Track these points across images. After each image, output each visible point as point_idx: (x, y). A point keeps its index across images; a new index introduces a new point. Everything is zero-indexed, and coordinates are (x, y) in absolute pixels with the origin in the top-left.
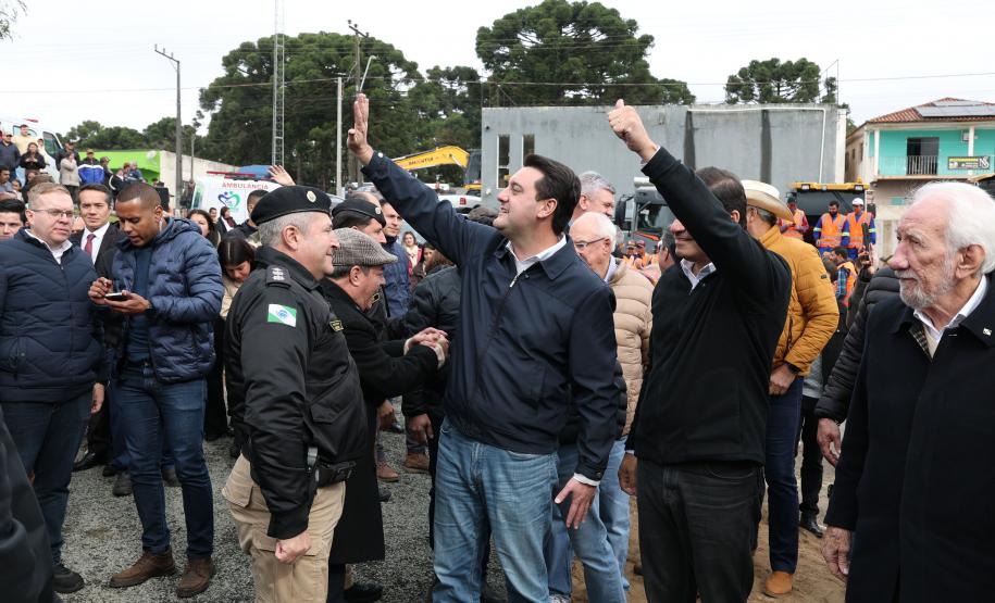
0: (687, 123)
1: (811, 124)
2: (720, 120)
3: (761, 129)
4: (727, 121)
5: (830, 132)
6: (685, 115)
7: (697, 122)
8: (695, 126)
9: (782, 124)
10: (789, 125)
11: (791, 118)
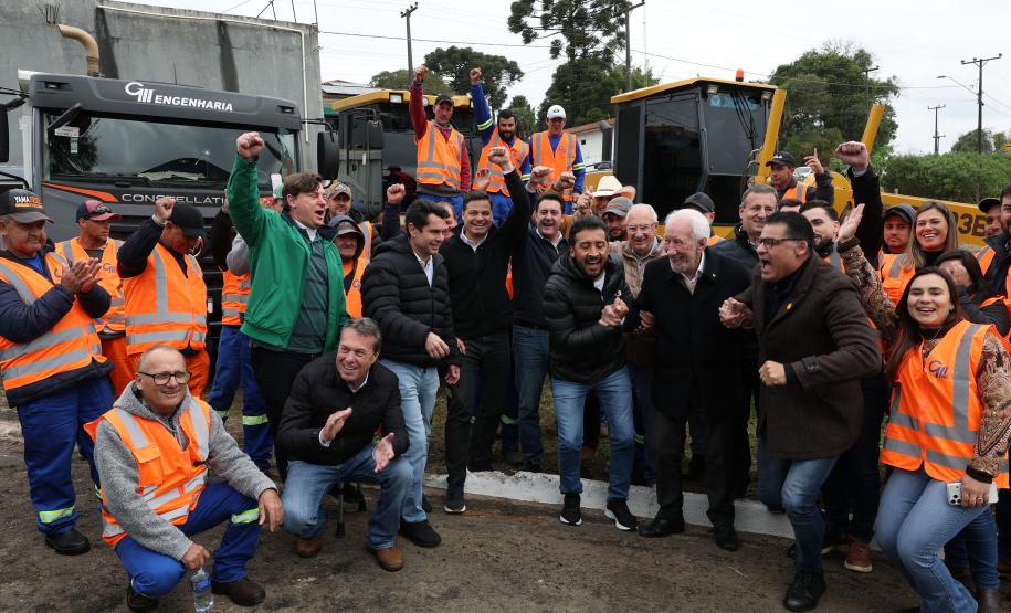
0: (97, 25)
1: (286, 50)
2: (155, 29)
3: (218, 49)
4: (165, 33)
5: (311, 64)
6: (92, 15)
7: (116, 28)
8: (112, 34)
9: (247, 46)
10: (257, 48)
11: (259, 39)
